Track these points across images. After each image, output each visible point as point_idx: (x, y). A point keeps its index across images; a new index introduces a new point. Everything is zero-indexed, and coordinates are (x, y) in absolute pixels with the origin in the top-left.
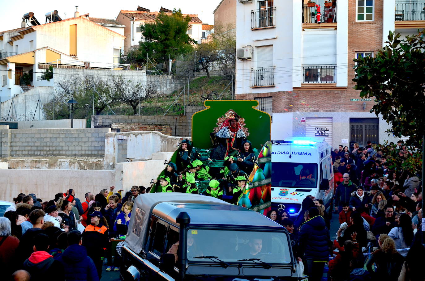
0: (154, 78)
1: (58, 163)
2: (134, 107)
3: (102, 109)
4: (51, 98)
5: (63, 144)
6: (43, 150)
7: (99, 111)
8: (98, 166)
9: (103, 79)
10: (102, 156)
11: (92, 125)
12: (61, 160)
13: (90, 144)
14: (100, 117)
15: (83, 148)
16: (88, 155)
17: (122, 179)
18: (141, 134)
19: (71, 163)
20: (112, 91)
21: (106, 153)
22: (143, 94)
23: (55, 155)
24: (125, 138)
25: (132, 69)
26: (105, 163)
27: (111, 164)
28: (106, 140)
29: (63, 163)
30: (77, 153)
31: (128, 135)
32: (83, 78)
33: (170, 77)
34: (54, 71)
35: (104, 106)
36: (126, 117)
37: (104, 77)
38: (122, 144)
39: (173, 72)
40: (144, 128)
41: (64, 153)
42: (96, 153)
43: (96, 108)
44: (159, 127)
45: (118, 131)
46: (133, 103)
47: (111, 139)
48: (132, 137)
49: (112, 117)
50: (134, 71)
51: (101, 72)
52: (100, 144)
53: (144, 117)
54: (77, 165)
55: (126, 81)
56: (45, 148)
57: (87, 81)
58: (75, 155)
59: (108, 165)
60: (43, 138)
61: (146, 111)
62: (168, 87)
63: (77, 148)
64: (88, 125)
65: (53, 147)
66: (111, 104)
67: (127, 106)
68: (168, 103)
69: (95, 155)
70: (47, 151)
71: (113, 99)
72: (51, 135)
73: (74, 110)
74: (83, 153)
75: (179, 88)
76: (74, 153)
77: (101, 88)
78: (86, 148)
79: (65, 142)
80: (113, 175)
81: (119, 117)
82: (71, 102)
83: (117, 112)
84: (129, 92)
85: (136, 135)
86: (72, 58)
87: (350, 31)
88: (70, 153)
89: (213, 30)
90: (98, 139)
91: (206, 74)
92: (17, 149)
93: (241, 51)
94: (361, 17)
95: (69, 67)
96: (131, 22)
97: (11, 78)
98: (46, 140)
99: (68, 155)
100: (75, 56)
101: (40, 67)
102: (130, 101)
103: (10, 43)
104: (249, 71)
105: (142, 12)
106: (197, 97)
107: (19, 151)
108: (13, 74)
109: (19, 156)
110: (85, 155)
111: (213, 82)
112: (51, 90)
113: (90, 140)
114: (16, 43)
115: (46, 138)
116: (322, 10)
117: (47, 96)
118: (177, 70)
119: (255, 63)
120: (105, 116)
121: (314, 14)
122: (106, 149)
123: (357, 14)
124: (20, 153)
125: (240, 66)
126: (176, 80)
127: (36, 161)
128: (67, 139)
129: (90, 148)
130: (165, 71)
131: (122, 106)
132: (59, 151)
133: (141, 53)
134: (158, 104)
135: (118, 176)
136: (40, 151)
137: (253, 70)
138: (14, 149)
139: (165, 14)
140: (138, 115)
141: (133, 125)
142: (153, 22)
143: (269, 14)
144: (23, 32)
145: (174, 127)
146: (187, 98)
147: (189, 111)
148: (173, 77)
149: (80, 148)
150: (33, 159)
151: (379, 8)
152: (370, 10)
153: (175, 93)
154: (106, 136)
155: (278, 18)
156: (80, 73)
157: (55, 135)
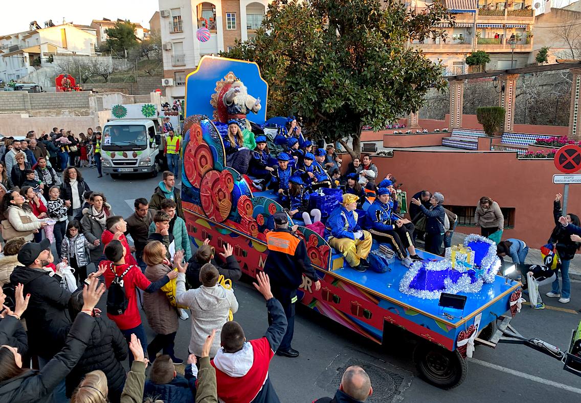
0: (117, 61)
1: (62, 113)
2: (106, 78)
3: (86, 80)
4: (54, 74)
5: (64, 101)
8: (87, 114)
9: (85, 61)
10: (88, 107)
12: (64, 111)
13: (80, 100)
14: (85, 85)
15: (76, 103)
16: (80, 107)
17: (99, 120)
18: (110, 94)
19: (70, 112)
20: (92, 69)
21: (90, 105)
22: (110, 70)
23: (59, 108)
24: (101, 96)
25: (103, 55)
26: (90, 111)
27: (94, 112)
28: (89, 98)
29: (65, 113)
30: (72, 106)
31: (103, 95)
32: (72, 61)
33: (126, 60)
34: (54, 57)
35: (87, 78)
36: (101, 84)
37: (86, 61)
38: (100, 101)
39: (128, 57)
40: (112, 90)
41: (65, 106)
42: (84, 106)
43: (83, 79)
44: (121, 90)
45: (97, 93)
46: (105, 76)
47: (93, 98)
48: (105, 96)
49: (93, 84)
50: (104, 57)
51: (84, 58)
52: (86, 100)
53: (112, 84)
54: (73, 113)
55: (99, 63)
56: (52, 104)
57: (75, 63)
58: (72, 108)
59: (92, 112)
61: (113, 81)
62: (125, 66)
63: (72, 103)
66: (92, 76)
67: (101, 78)
68: (126, 75)
69: (84, 107)
70: (54, 105)
71: (92, 73)
72: (55, 96)
74: (76, 106)
75: (132, 66)
76: (71, 106)
77: (85, 67)
78: (78, 103)
80: (93, 119)
81: (97, 84)
83: (96, 81)
84: (102, 69)
85: (107, 95)
86: (65, 50)
87: (224, 35)
88: (68, 106)
89: (150, 33)
90: (84, 98)
91: (147, 58)
92: (35, 105)
93: (165, 46)
94: (229, 27)
95: (63, 55)
96: (100, 27)
97: (26, 62)
98: (52, 99)
99: (67, 108)
100: (66, 48)
101: (45, 55)
102: (103, 75)
103: (24, 40)
104: (170, 57)
105: (106, 21)
106: (143, 72)
107: (36, 106)
108: (28, 59)
109: (36, 109)
110: (78, 107)
111: (151, 63)
112: (53, 69)
113: (80, 98)
114: (27, 40)
115: (52, 98)
116: (208, 22)
117: (51, 73)
118: (130, 56)
119: (174, 53)
120: (88, 84)
121: (204, 25)
122: (90, 103)
123: (227, 25)
124: (37, 107)
125: (165, 54)
126: (130, 62)
127: (48, 112)
128: (66, 99)
129: (80, 103)
130: (123, 56)
131: (98, 78)
132: (61, 105)
133: (107, 46)
134: (120, 76)
135: (96, 120)
136: (50, 106)
137: (172, 56)
138: (33, 105)
139: (120, 22)
140: (108, 83)
141: (105, 89)
142: (113, 27)
143: (179, 25)
144: (31, 33)
145: (130, 89)
146: (136, 73)
147: (138, 80)
148: (128, 60)
149: (74, 103)
150: (46, 110)
151: (238, 22)
152: (234, 23)
153: (130, 69)
154: (89, 96)
155: (185, 26)
156: (71, 58)
157: (58, 96)
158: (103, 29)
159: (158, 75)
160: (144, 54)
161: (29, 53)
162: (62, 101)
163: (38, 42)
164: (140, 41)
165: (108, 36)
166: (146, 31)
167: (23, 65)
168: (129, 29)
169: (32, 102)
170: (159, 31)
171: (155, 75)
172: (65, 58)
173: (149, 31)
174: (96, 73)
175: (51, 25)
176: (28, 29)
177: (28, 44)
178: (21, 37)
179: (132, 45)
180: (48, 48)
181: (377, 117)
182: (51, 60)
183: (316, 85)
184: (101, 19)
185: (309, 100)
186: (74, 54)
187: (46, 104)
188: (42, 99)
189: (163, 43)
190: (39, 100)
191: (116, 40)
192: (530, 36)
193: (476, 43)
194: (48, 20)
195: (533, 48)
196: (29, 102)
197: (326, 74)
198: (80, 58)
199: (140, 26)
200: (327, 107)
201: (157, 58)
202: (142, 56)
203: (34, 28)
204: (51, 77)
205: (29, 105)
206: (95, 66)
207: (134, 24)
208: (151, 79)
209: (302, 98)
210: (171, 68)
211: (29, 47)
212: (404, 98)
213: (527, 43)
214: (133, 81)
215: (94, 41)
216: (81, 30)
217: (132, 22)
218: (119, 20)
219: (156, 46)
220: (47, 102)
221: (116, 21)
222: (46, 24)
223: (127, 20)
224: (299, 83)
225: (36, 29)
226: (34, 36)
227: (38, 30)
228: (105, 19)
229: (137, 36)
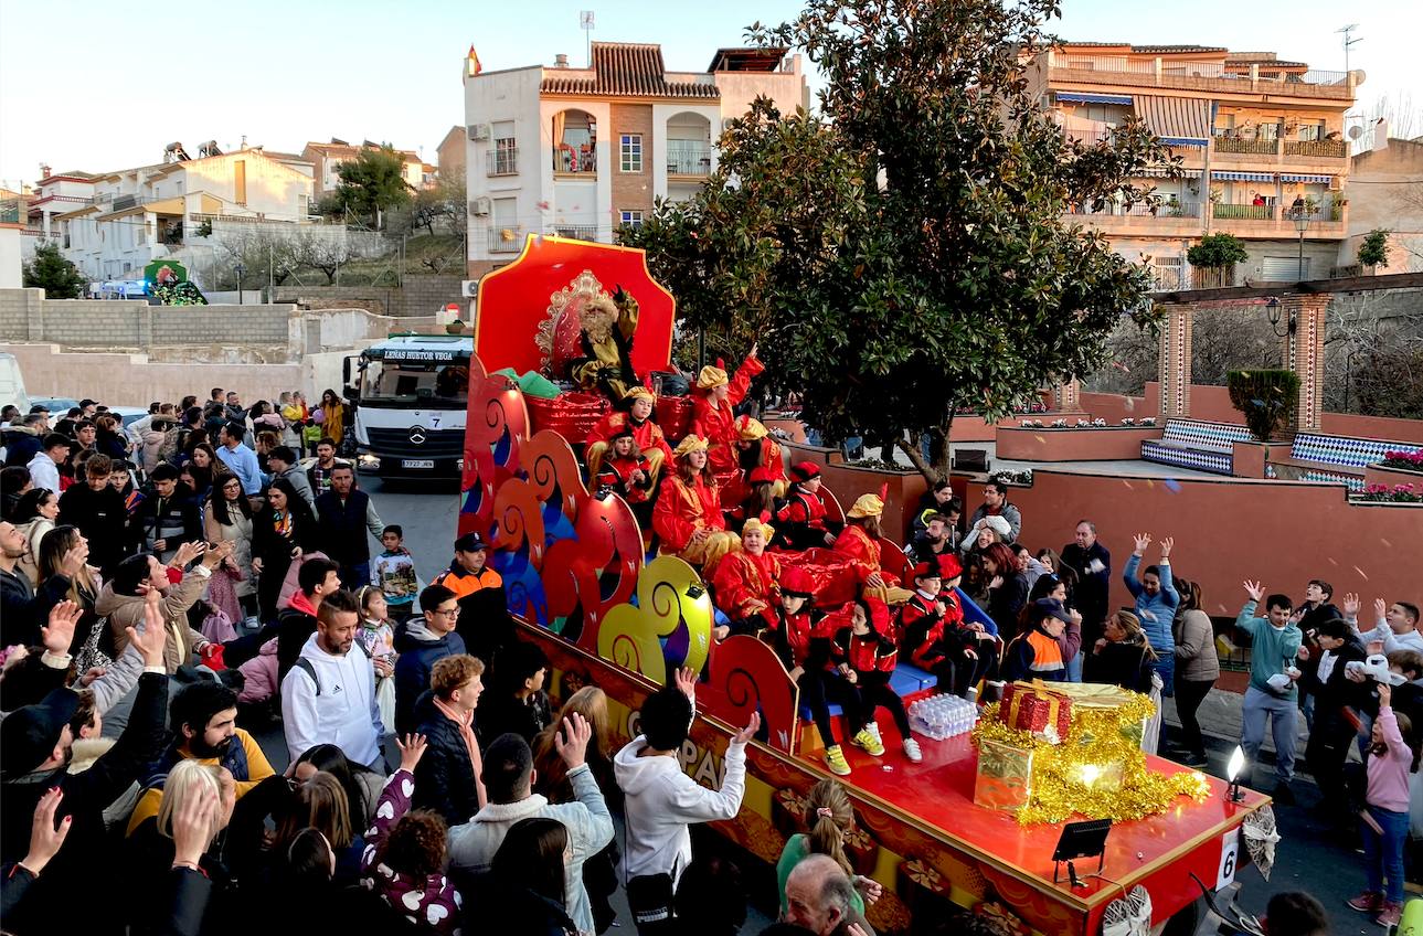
0: (357, 237)
1: (223, 352)
2: (330, 276)
3: (283, 278)
4: (210, 262)
5: (229, 327)
6: (200, 335)
7: (280, 280)
8: (280, 358)
9: (284, 236)
10: (285, 342)
11: (271, 300)
12: (227, 348)
13: (267, 326)
14: (281, 288)
15: (259, 332)
16: (265, 342)
17: (312, 377)
18: (339, 312)
19: (241, 352)
20: (298, 253)
21: (291, 338)
22: (342, 257)
23: (217, 342)
24: (317, 317)
25: (326, 223)
26: (289, 351)
27: (298, 353)
28: (290, 321)
29: (230, 353)
30: (249, 338)
31: (321, 314)
32: (255, 234)
33: (379, 234)
34: (214, 225)
35: (287, 274)
36: (318, 288)
37: (287, 234)
38: (314, 328)
39: (383, 228)
40: (344, 303)
41: (230, 338)
42: (277, 338)
43: (276, 276)
44: (365, 303)
45: (308, 308)
46: (328, 269)
47: (297, 320)
48: (328, 316)
49: (298, 288)
50: (329, 227)
51: (281, 226)
52: (283, 326)
53: (343, 289)
54: (249, 354)
55: (317, 239)
56: (203, 332)
57: (262, 239)
58: (247, 341)
59: (294, 354)
60: (200, 318)
61: (347, 281)
62: (377, 248)
63: (249, 332)
64: (265, 301)
65: (213, 330)
66: (298, 270)
67: (319, 274)
68: (377, 270)
69: (274, 341)
70: (206, 336)
71: (299, 263)
72: (211, 315)
73: (243, 281)
74: (258, 338)
75: (392, 249)
76: (245, 338)
77: (283, 249)
78: (262, 332)
79: (232, 323)
80: (299, 372)
81: (309, 289)
82: (238, 268)
83: (305, 281)
84: (321, 255)
85: (333, 315)
86: (238, 208)
87: (614, 184)
88: (239, 338)
89: (437, 174)
90: (278, 320)
91: (429, 232)
92: (162, 333)
93: (475, 205)
94: (626, 167)
95: (235, 219)
96: (324, 159)
97: (150, 233)
98: (202, 321)
99: (237, 342)
100: (243, 204)
101: (193, 219)
102: (323, 267)
103: (148, 184)
104: (485, 231)
105: (338, 146)
106: (417, 263)
107: (165, 336)
108: (154, 228)
109: (165, 342)
110: (260, 341)
111: (438, 243)
112: (209, 252)
113: (268, 320)
114: (155, 185)
115: (204, 318)
116: (578, 155)
117: (203, 259)
118: (389, 226)
119: (494, 221)
120: (288, 288)
121: (567, 160)
122: (290, 333)
123: (621, 162)
124: (167, 338)
125: (472, 222)
126: (388, 238)
127: (190, 350)
128: (235, 320)
129: (268, 332)
130: (373, 226)
131: (312, 273)
132: (223, 336)
133: (337, 200)
134: (363, 271)
135: (305, 374)
136: (196, 335)
137: (490, 230)
138: (158, 333)
139: (370, 149)
140: (336, 287)
141: (327, 300)
142: (353, 160)
143: (510, 156)
144: (167, 170)
145: (385, 302)
146: (403, 264)
147: (405, 281)
148: (383, 235)
149: (253, 332)
150: (185, 347)
151: (647, 156)
152: (636, 158)
153: (387, 256)
154: (290, 316)
155: (522, 162)
156: (252, 228)
157: (217, 315)
158: (330, 162)
159: (452, 272)
160: (421, 221)
161: (158, 214)
162: (226, 327)
163: (180, 189)
164: (413, 193)
165: (341, 180)
166: (428, 169)
167: (142, 240)
168: (388, 163)
169: (157, 327)
170: (461, 169)
171: (446, 271)
172: (239, 226)
173: (436, 169)
174: (307, 263)
175: (213, 151)
176: (161, 161)
177: (158, 194)
178: (142, 178)
179: (396, 200)
180: (204, 203)
181: (994, 388)
182: (206, 231)
183: (846, 308)
184: (326, 140)
185: (830, 343)
186: (261, 218)
187: (188, 333)
188: (179, 321)
189: (470, 198)
190: (172, 321)
191: (359, 190)
192: (1341, 203)
193: (1211, 215)
194: (206, 140)
195: (1352, 230)
196: (150, 327)
197: (871, 284)
198: (274, 227)
199: (415, 159)
200: (873, 362)
201: (451, 232)
202: (417, 226)
203: (174, 158)
204: (203, 269)
205: (149, 333)
206: (306, 246)
207: (402, 153)
208: (435, 280)
209: (813, 339)
210: (486, 257)
211: (158, 200)
212: (1058, 344)
213: (1334, 217)
214: (394, 281)
215: (309, 190)
216: (279, 165)
217: (398, 147)
218: (368, 144)
219: (450, 203)
220: (190, 327)
221: (361, 144)
222: (203, 150)
223: (387, 144)
224: (804, 302)
225: (177, 159)
226: (174, 177)
227: (182, 164)
228: (336, 142)
229: (409, 180)
